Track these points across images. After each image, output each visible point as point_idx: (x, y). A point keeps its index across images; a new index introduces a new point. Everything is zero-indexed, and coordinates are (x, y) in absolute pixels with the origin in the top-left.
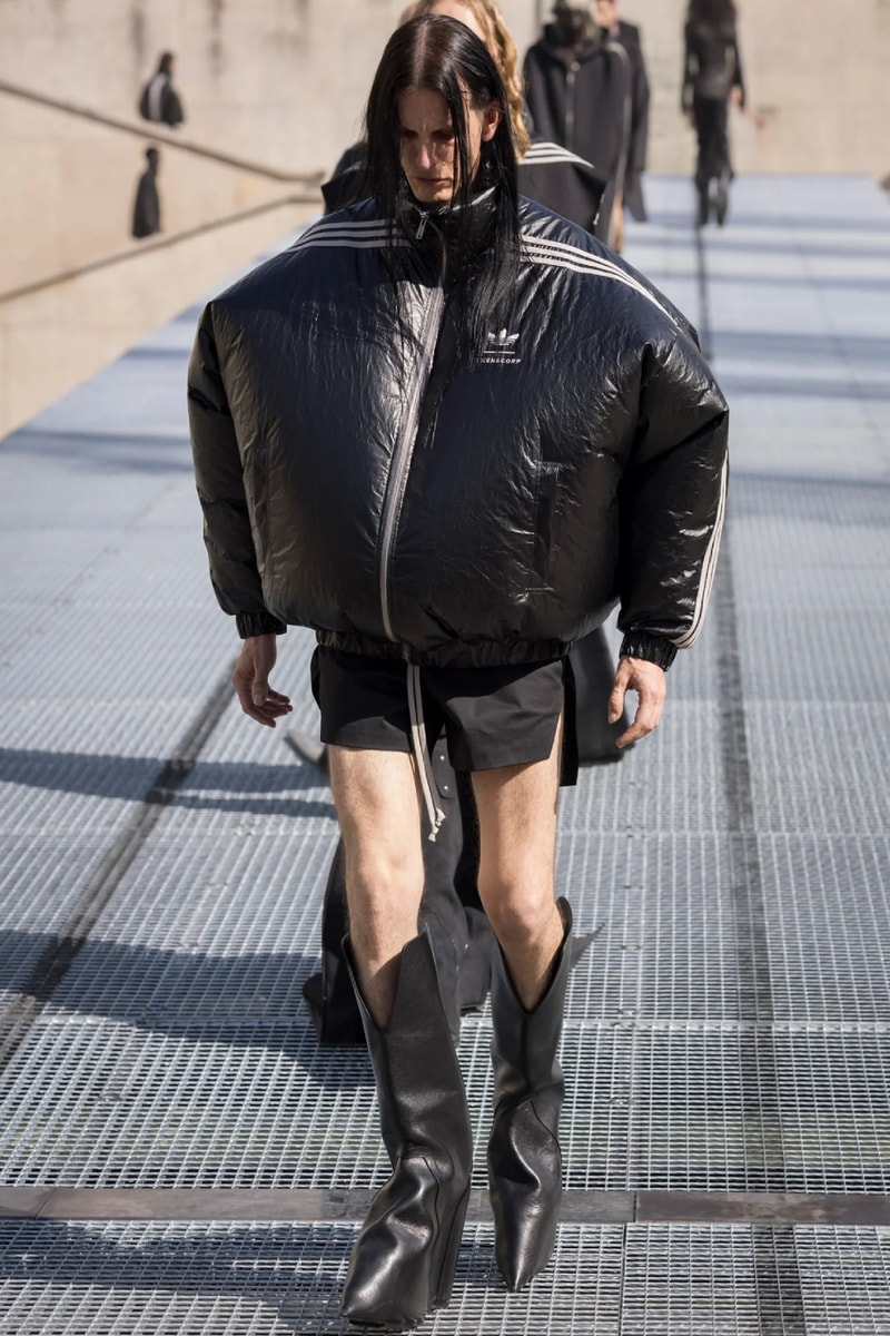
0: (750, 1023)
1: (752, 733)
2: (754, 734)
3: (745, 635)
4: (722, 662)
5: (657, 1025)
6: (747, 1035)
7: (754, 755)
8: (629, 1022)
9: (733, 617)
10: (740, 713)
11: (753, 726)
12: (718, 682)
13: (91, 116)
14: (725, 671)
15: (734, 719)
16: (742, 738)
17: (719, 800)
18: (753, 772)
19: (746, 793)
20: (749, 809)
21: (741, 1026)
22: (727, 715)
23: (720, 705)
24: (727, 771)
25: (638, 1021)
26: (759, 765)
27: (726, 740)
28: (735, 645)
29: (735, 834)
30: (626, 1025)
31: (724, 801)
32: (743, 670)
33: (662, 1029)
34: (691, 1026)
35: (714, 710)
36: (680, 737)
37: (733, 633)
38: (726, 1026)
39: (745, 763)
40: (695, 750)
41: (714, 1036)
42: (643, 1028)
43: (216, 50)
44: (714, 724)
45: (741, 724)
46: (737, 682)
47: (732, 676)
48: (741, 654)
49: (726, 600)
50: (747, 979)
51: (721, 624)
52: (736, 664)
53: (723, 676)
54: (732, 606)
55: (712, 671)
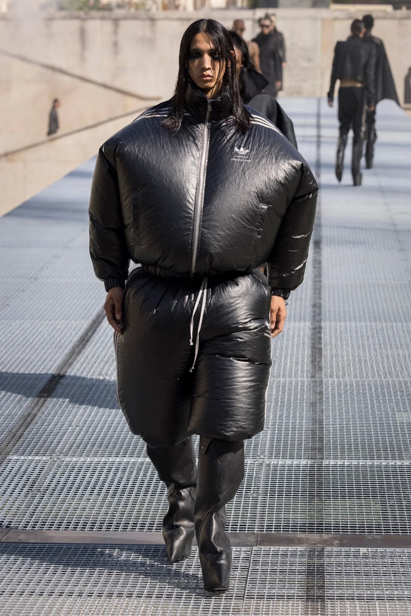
0: (313, 461)
1: (324, 336)
3: (325, 294)
4: (314, 306)
5: (274, 462)
6: (312, 466)
7: (325, 345)
8: (262, 460)
9: (320, 286)
10: (320, 328)
11: (325, 333)
12: (312, 314)
14: (315, 309)
15: (317, 330)
16: (320, 338)
17: (308, 365)
18: (324, 353)
19: (320, 362)
20: (320, 369)
21: (310, 462)
22: (314, 329)
23: (312, 324)
24: (313, 352)
25: (265, 460)
26: (326, 350)
27: (313, 339)
28: (320, 298)
29: (314, 379)
30: (260, 461)
31: (310, 365)
32: (323, 309)
33: (276, 463)
34: (289, 462)
35: (309, 326)
36: (293, 338)
37: (320, 293)
38: (303, 462)
39: (321, 349)
40: (300, 343)
41: (298, 466)
42: (267, 463)
43: (115, 44)
44: (308, 332)
45: (320, 332)
46: (320, 314)
47: (318, 312)
48: (323, 302)
49: (318, 279)
50: (314, 442)
51: (315, 289)
52: (320, 307)
53: (314, 312)
54: (320, 282)
55: (309, 309)
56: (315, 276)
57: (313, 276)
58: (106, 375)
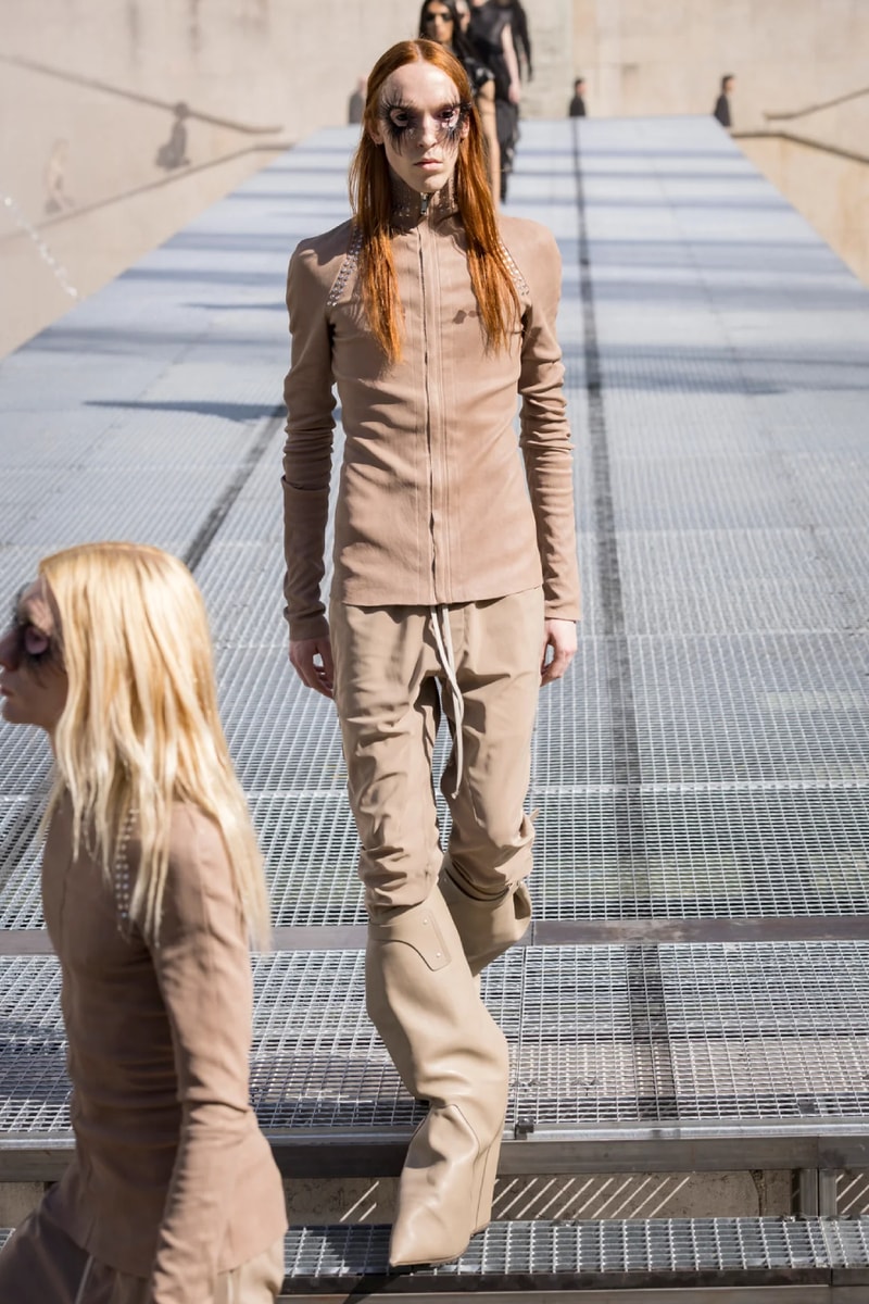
0: (623, 786)
1: (622, 557)
2: (624, 558)
3: (616, 481)
4: (599, 502)
5: (549, 790)
6: (621, 796)
7: (625, 575)
9: (607, 466)
10: (613, 542)
11: (623, 552)
12: (596, 517)
13: (99, 86)
14: (601, 509)
15: (608, 547)
16: (615, 562)
17: (596, 611)
18: (624, 588)
19: (618, 605)
20: (620, 617)
21: (616, 789)
22: (603, 544)
23: (598, 536)
24: (603, 588)
26: (629, 583)
27: (602, 563)
28: (608, 488)
29: (610, 637)
31: (601, 612)
32: (615, 508)
33: (553, 793)
34: (576, 790)
35: (592, 540)
37: (607, 479)
38: (604, 789)
39: (617, 581)
41: (594, 797)
42: (538, 792)
44: (592, 551)
45: (613, 550)
46: (611, 517)
47: (606, 513)
48: (613, 494)
50: (620, 751)
51: (597, 472)
52: (609, 504)
53: (599, 513)
54: (606, 457)
55: (590, 509)
56: (596, 449)
57: (591, 448)
58: (227, 641)
